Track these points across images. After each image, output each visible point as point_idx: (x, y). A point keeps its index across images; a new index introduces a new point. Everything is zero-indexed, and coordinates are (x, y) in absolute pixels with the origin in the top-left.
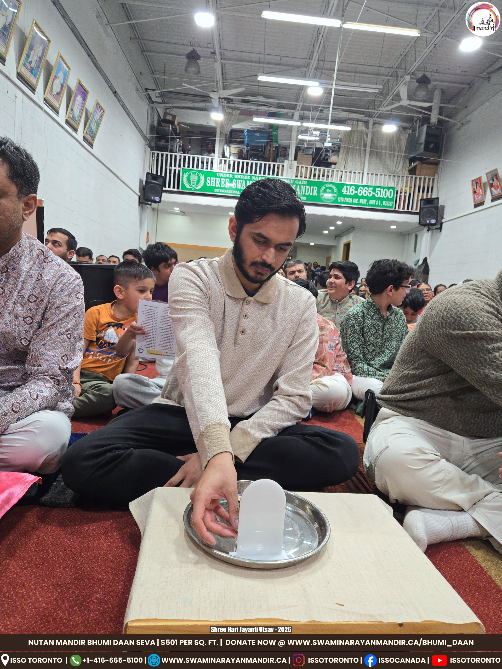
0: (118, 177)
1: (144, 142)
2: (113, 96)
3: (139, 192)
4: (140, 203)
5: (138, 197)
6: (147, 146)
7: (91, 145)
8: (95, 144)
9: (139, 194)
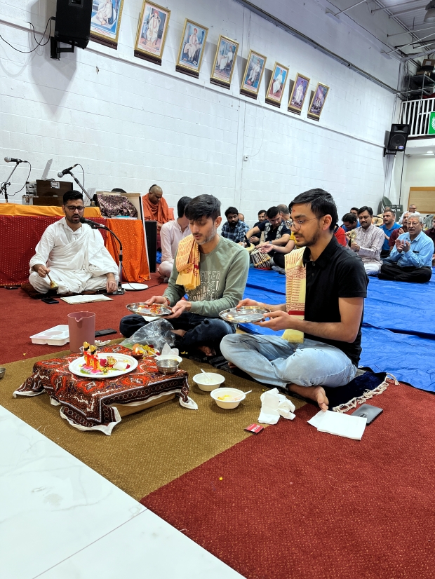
0: (352, 137)
1: (394, 96)
2: (347, 69)
3: (385, 144)
4: (385, 153)
5: (382, 149)
6: (398, 99)
7: (317, 119)
8: (321, 117)
9: (384, 146)
